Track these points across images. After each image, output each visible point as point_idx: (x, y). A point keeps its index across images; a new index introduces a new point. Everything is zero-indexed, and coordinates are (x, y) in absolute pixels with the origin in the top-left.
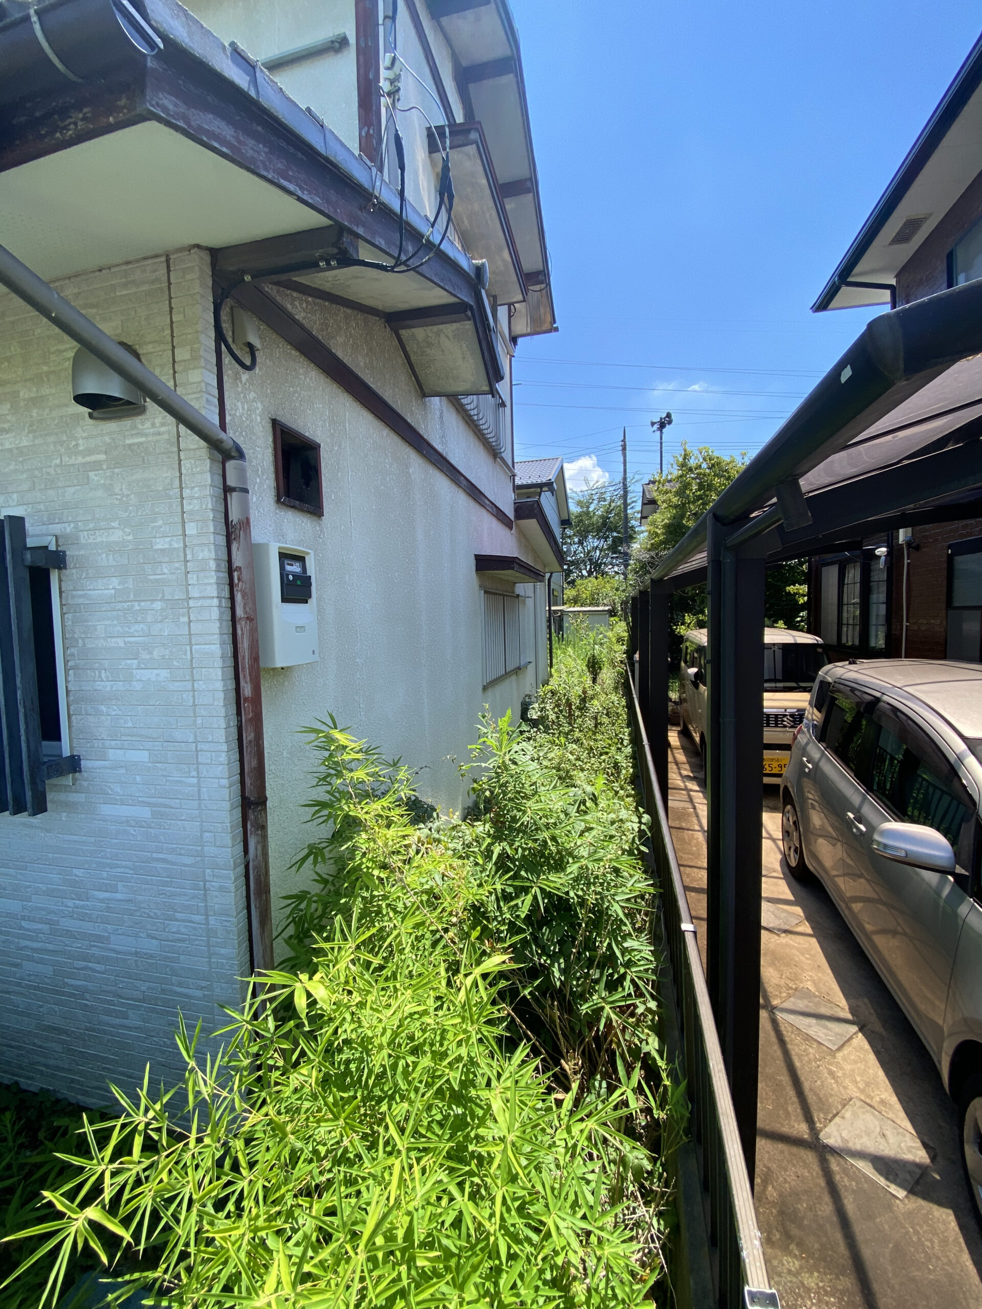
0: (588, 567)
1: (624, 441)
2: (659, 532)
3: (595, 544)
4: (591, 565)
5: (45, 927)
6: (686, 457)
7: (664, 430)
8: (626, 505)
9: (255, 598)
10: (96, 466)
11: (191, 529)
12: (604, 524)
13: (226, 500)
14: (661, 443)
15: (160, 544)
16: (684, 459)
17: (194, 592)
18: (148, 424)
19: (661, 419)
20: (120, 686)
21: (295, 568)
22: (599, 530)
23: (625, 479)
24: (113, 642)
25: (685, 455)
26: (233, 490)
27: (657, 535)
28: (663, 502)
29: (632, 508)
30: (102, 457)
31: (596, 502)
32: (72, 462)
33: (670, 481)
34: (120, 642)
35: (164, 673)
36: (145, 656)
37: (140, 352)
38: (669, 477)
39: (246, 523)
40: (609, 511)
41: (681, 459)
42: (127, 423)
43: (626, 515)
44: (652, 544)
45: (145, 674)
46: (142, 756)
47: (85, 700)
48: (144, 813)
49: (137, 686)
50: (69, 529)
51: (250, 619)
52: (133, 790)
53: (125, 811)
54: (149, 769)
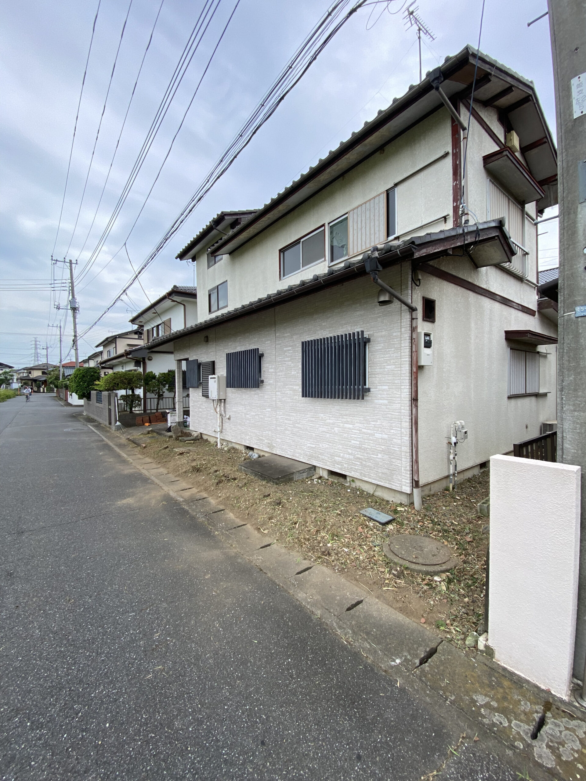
5: (358, 432)
9: (417, 346)
10: (379, 317)
13: (412, 322)
15: (395, 334)
17: (403, 345)
18: (393, 305)
20: (382, 370)
21: (428, 338)
26: (414, 319)
32: (374, 316)
34: (382, 359)
35: (394, 366)
36: (388, 362)
39: (416, 327)
42: (388, 305)
45: (389, 367)
46: (386, 387)
47: (373, 374)
48: (386, 402)
49: (386, 370)
50: (371, 332)
51: (416, 352)
52: (383, 396)
53: (381, 401)
54: (388, 391)
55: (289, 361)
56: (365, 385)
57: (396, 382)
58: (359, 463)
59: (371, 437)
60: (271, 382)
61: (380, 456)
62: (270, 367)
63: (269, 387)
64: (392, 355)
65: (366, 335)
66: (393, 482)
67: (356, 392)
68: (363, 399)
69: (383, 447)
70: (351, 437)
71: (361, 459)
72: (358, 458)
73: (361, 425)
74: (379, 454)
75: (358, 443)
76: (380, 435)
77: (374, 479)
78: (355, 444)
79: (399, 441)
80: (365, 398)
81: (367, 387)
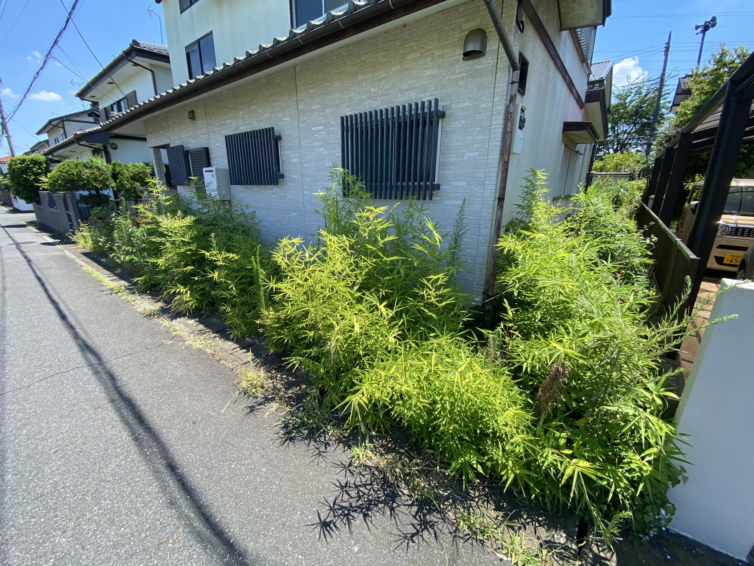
0: (615, 147)
1: (668, 43)
2: (688, 112)
3: (625, 129)
4: (618, 145)
6: (723, 55)
7: (707, 33)
8: (660, 96)
9: (512, 125)
10: (462, 78)
11: (496, 99)
12: (637, 112)
14: (702, 44)
15: (483, 106)
16: (721, 57)
17: (494, 123)
18: (485, 60)
19: (706, 23)
20: (459, 159)
21: (522, 115)
22: (631, 117)
23: (663, 74)
24: (459, 143)
25: (722, 54)
26: (515, 82)
27: (686, 114)
28: (697, 90)
29: (664, 99)
30: (465, 75)
31: (633, 95)
32: (453, 77)
33: (705, 75)
34: (462, 143)
35: (477, 153)
36: (470, 147)
37: (487, 31)
38: (705, 72)
39: (515, 96)
40: (643, 102)
41: (718, 57)
42: (477, 61)
43: (658, 105)
44: (681, 121)
45: (470, 154)
47: (445, 165)
49: (465, 158)
50: (448, 103)
51: (511, 132)
52: (458, 195)
53: (454, 202)
54: (465, 187)
55: (321, 146)
56: (434, 180)
57: (479, 175)
60: (295, 176)
62: (292, 155)
63: (292, 184)
64: (476, 137)
65: (441, 106)
67: (423, 190)
68: (431, 199)
80: (434, 198)
81: (436, 182)
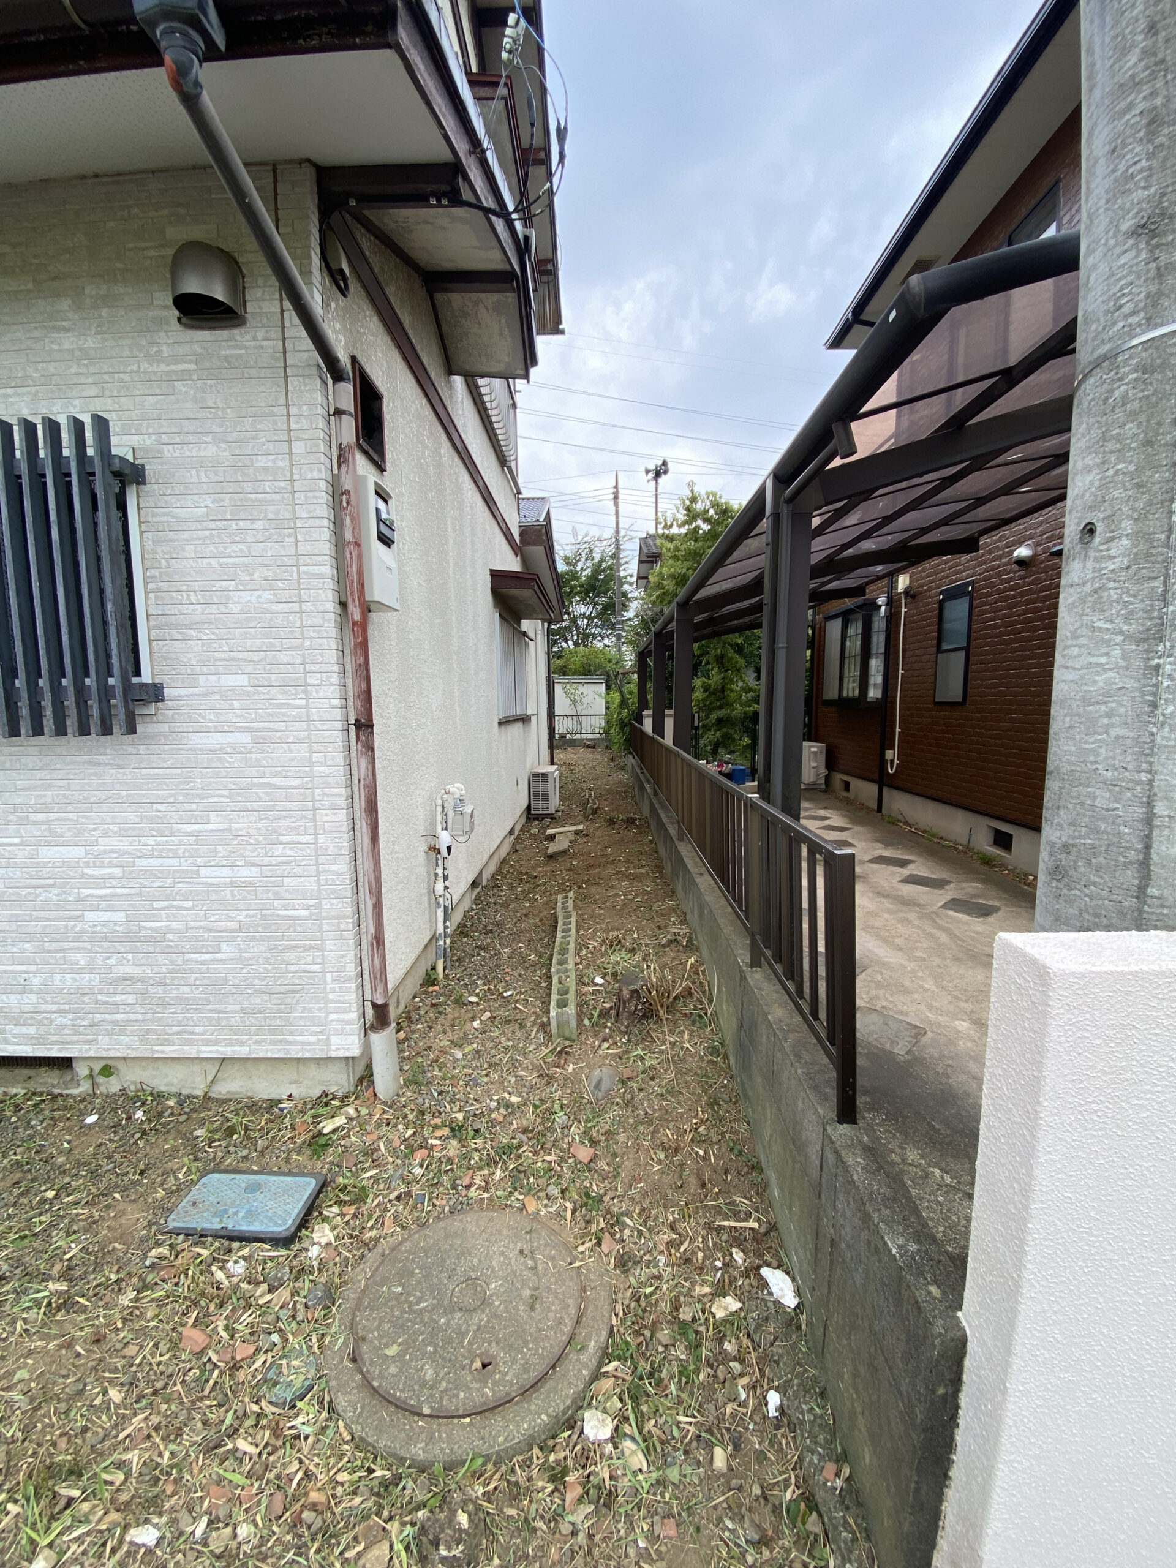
0: (575, 637)
1: (616, 487)
3: (582, 610)
4: (578, 634)
6: (693, 500)
7: (660, 480)
8: (618, 566)
10: (184, 376)
11: (298, 448)
12: (593, 587)
15: (263, 462)
16: (690, 504)
17: (301, 512)
18: (249, 337)
19: (656, 467)
20: (214, 609)
21: (383, 508)
22: (586, 592)
23: (617, 532)
24: (204, 563)
26: (342, 412)
29: (624, 570)
30: (192, 367)
31: (583, 560)
32: (153, 369)
34: (214, 562)
35: (267, 595)
36: (244, 577)
40: (598, 571)
41: (687, 503)
42: (222, 334)
43: (618, 578)
44: (646, 611)
45: (246, 596)
46: (242, 680)
47: (171, 625)
48: (244, 738)
49: (236, 609)
50: (149, 441)
51: (358, 544)
52: (230, 716)
53: (218, 738)
54: (248, 694)
56: (138, 673)
57: (283, 657)
58: (131, 999)
59: (182, 887)
61: (227, 950)
64: (257, 549)
65: (121, 446)
66: (291, 1033)
67: (93, 703)
68: (131, 730)
69: (242, 916)
70: (79, 899)
71: (142, 980)
72: (126, 978)
73: (124, 844)
74: (224, 946)
75: (120, 916)
76: (226, 871)
77: (207, 1043)
78: (104, 924)
79: (310, 884)
80: (139, 728)
81: (146, 678)
